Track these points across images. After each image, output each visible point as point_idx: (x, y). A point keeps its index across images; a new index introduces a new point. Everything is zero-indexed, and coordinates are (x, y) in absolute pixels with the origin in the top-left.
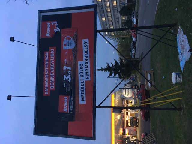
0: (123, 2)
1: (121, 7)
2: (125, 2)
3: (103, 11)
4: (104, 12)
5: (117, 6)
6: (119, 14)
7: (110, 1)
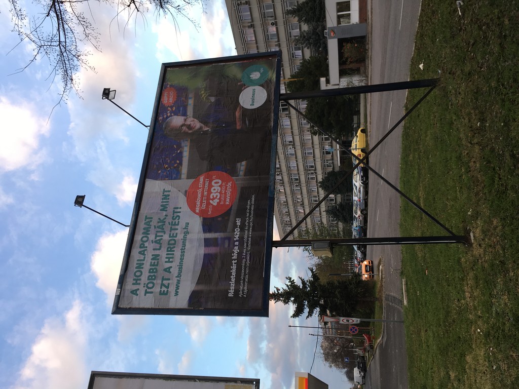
0: (331, 162)
1: (324, 173)
2: (335, 163)
3: (282, 180)
4: (283, 183)
5: (315, 170)
6: (320, 189)
7: (298, 158)
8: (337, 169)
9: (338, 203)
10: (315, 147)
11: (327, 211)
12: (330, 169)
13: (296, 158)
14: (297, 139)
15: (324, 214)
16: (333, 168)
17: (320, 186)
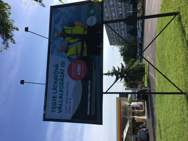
5: (122, 16)
6: (125, 24)
7: (115, 11)
8: (131, 15)
9: (132, 28)
10: (122, 6)
11: (128, 32)
12: (128, 15)
13: (115, 12)
14: (115, 3)
15: (126, 33)
16: (130, 15)
17: (125, 23)
